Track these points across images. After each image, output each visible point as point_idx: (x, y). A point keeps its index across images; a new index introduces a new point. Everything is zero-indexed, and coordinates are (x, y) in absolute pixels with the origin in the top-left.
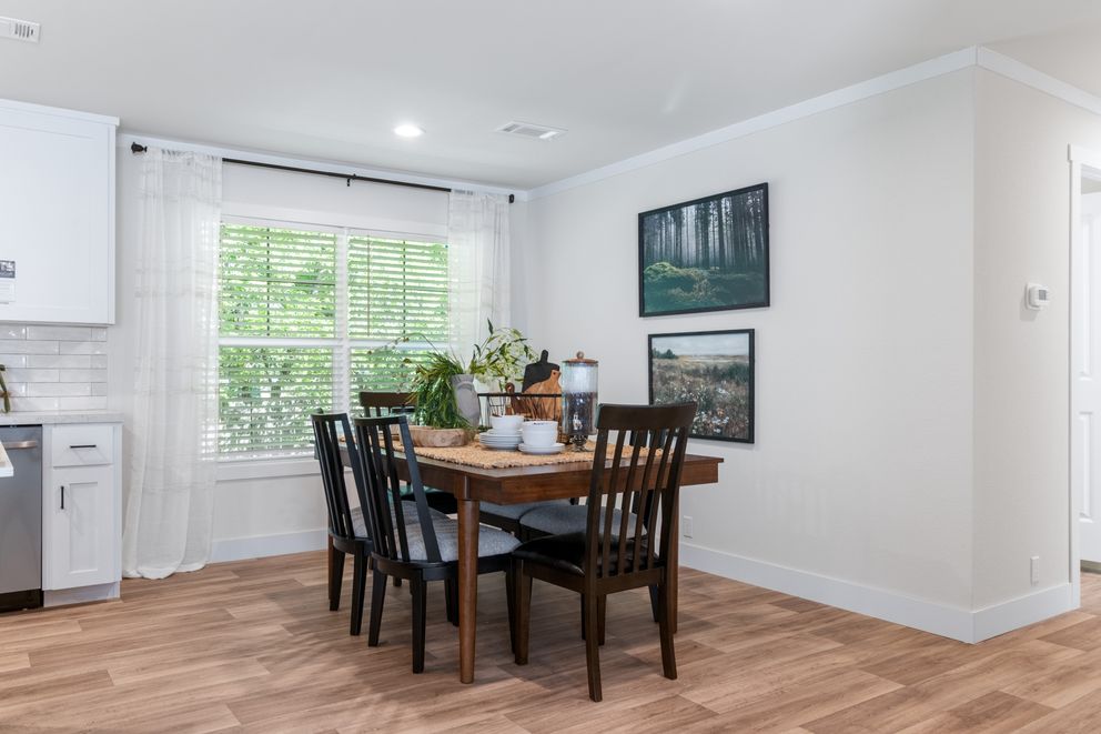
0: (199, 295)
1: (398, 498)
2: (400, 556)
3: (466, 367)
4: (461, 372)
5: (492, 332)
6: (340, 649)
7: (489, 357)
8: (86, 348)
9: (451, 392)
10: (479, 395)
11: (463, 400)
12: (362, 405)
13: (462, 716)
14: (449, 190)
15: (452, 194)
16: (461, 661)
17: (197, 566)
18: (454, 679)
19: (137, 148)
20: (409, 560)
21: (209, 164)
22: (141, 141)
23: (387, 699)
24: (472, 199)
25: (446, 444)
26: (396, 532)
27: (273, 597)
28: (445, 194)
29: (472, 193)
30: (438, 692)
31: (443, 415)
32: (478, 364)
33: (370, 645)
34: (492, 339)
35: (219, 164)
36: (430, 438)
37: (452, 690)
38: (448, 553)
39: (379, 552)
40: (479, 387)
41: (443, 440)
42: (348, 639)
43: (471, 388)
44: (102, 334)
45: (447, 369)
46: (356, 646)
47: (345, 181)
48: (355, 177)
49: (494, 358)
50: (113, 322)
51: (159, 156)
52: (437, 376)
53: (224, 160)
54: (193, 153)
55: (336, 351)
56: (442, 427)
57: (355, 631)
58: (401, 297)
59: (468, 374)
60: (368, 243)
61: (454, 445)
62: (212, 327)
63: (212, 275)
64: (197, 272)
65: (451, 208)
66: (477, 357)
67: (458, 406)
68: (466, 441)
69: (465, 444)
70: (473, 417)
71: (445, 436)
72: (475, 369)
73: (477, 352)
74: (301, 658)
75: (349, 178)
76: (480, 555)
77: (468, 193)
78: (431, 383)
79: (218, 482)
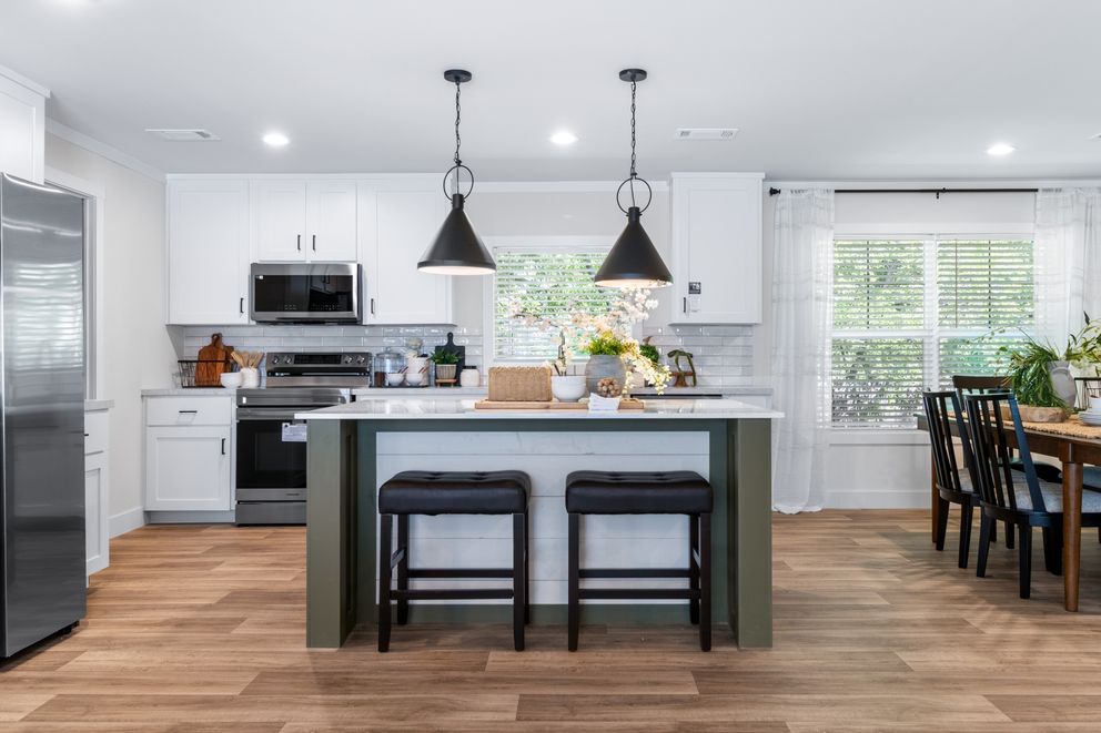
0: (818, 299)
1: (1008, 466)
2: (1007, 505)
3: (1061, 353)
4: (1057, 359)
5: (1088, 322)
6: (952, 575)
7: (1085, 345)
8: (739, 341)
9: (1047, 376)
10: (1076, 379)
11: (1059, 383)
12: (956, 386)
13: (1068, 629)
14: (1036, 190)
15: (1039, 195)
16: (1066, 598)
17: (817, 509)
18: (1061, 608)
19: (773, 192)
20: (1016, 508)
21: (825, 196)
22: (776, 186)
23: (1002, 609)
24: (1060, 195)
25: (1044, 420)
26: (1004, 487)
27: (885, 535)
28: (1031, 194)
29: (1060, 190)
30: (1045, 613)
31: (1040, 396)
32: (1073, 352)
33: (978, 576)
34: (1088, 329)
35: (833, 195)
36: (1029, 414)
37: (1058, 613)
38: (1052, 505)
39: (987, 501)
40: (1075, 373)
41: (1042, 416)
42: (957, 569)
43: (1067, 373)
44: (748, 331)
45: (1045, 356)
46: (966, 575)
47: (935, 194)
48: (944, 191)
49: (1089, 347)
50: (760, 322)
51: (789, 196)
52: (1032, 362)
53: (836, 191)
54: (813, 190)
55: (926, 341)
56: (1039, 405)
57: (963, 563)
58: (987, 291)
59: (1063, 361)
60: (956, 245)
61: (1052, 421)
62: (828, 323)
63: (827, 283)
64: (817, 281)
65: (1038, 206)
66: (1073, 346)
67: (1054, 388)
68: (1064, 419)
69: (1062, 421)
70: (1069, 398)
71: (1044, 413)
72: (1070, 356)
73: (1072, 340)
74: (922, 575)
75: (938, 192)
76: (1083, 511)
77: (1056, 190)
78: (1026, 369)
79: (831, 445)
